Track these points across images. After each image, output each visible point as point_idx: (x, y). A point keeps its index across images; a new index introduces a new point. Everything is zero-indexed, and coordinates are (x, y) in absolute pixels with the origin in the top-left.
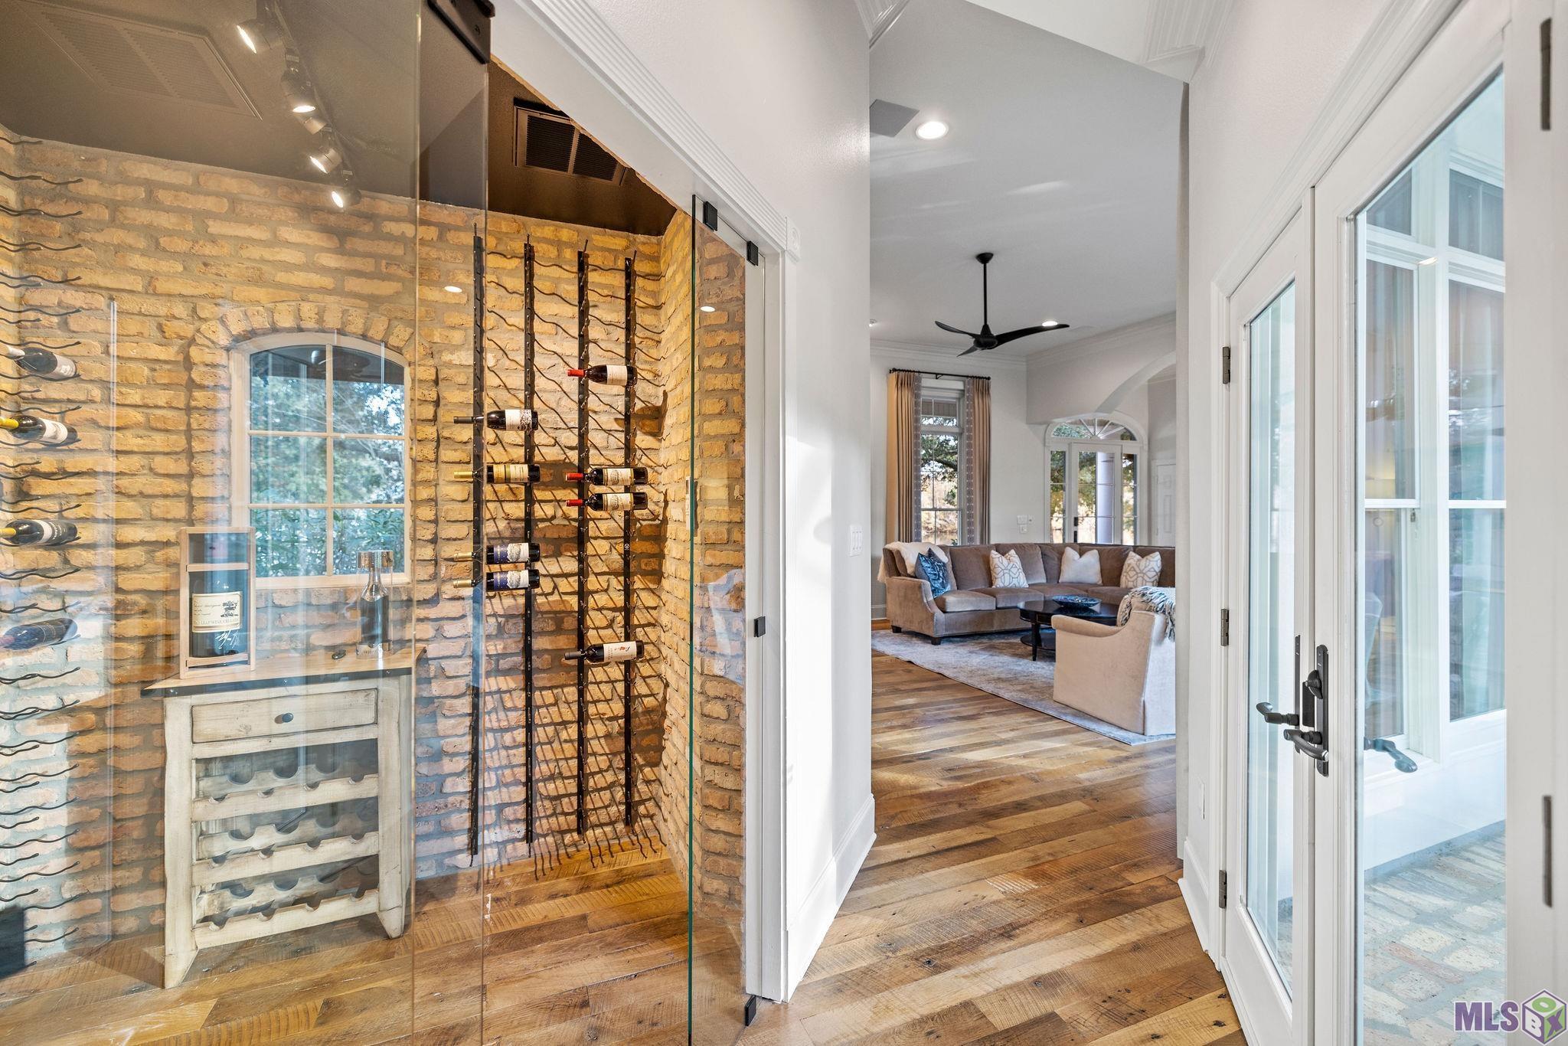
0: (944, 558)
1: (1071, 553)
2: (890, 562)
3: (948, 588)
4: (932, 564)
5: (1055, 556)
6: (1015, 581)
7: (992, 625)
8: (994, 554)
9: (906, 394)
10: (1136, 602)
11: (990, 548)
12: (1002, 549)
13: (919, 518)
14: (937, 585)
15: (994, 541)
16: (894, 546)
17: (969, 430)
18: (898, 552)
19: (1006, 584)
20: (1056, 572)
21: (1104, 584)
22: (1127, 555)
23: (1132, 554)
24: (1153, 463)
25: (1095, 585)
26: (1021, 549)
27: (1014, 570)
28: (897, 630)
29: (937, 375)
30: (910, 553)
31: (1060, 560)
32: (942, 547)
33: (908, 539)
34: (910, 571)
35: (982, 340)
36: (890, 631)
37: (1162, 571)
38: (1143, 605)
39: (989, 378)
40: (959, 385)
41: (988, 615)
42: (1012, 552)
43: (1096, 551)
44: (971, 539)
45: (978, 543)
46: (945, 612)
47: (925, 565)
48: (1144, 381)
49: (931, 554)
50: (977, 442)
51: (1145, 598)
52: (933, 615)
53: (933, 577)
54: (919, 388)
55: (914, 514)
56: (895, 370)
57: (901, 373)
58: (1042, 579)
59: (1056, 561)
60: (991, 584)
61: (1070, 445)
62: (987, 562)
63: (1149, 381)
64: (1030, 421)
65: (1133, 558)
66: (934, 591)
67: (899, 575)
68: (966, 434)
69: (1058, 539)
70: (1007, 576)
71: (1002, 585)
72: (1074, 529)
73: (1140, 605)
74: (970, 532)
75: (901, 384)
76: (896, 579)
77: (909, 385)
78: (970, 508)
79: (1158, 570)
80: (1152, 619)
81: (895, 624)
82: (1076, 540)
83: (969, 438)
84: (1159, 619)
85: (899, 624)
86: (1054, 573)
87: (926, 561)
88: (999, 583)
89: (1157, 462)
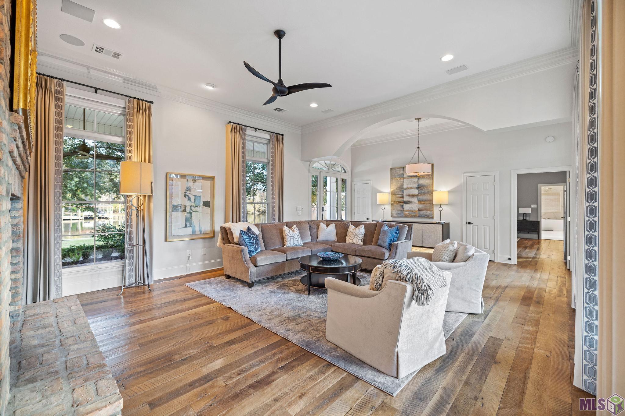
0: (256, 231)
1: (323, 225)
2: (224, 235)
3: (259, 250)
4: (249, 236)
5: (315, 227)
6: (296, 243)
7: (284, 270)
8: (285, 228)
9: (237, 137)
10: (388, 272)
11: (283, 225)
12: (289, 225)
13: (245, 208)
14: (252, 249)
15: (285, 220)
16: (227, 225)
17: (273, 161)
18: (229, 229)
19: (292, 244)
20: (316, 235)
21: (338, 241)
22: (349, 226)
23: (351, 225)
24: (353, 183)
25: (334, 241)
26: (299, 224)
27: (296, 237)
28: (228, 277)
29: (256, 129)
30: (236, 228)
31: (318, 229)
32: (257, 225)
33: (238, 220)
34: (236, 240)
35: (278, 88)
36: (224, 277)
37: (365, 234)
38: (394, 276)
39: (283, 135)
40: (268, 136)
41: (282, 265)
42: (295, 226)
43: (334, 224)
44: (273, 219)
45: (277, 221)
46: (256, 266)
47: (245, 237)
48: (349, 147)
49: (249, 229)
50: (277, 168)
51: (396, 270)
52: (249, 269)
53: (249, 244)
54: (245, 134)
55: (242, 206)
56: (230, 122)
57: (234, 125)
58: (309, 240)
59: (316, 230)
60: (284, 245)
61: (320, 172)
62: (281, 232)
63: (351, 146)
64: (302, 160)
65: (352, 228)
66: (250, 253)
67: (230, 243)
68: (271, 163)
69: (314, 217)
70: (292, 240)
71: (289, 245)
72: (322, 213)
73: (391, 275)
74: (273, 215)
75: (233, 131)
76: (228, 246)
77: (239, 132)
78: (273, 202)
79: (363, 233)
80: (405, 288)
81: (227, 273)
82: (322, 219)
83: (273, 165)
84: (409, 287)
85: (229, 273)
86: (315, 236)
87: (245, 234)
88: (288, 244)
89: (354, 183)
